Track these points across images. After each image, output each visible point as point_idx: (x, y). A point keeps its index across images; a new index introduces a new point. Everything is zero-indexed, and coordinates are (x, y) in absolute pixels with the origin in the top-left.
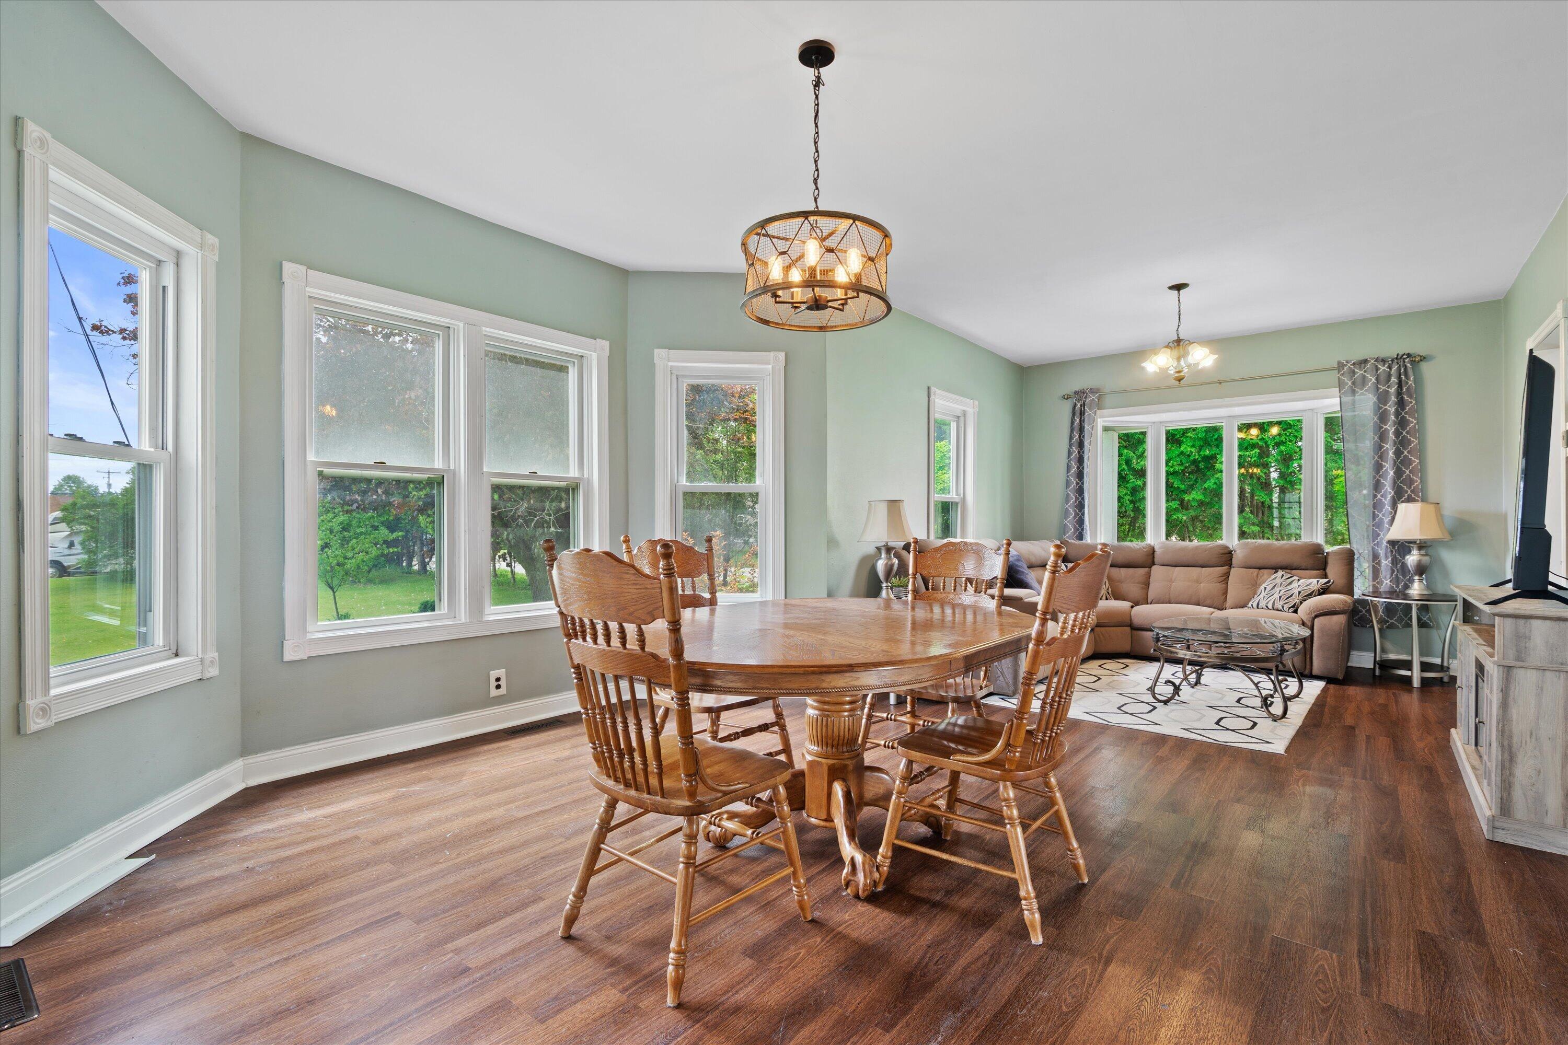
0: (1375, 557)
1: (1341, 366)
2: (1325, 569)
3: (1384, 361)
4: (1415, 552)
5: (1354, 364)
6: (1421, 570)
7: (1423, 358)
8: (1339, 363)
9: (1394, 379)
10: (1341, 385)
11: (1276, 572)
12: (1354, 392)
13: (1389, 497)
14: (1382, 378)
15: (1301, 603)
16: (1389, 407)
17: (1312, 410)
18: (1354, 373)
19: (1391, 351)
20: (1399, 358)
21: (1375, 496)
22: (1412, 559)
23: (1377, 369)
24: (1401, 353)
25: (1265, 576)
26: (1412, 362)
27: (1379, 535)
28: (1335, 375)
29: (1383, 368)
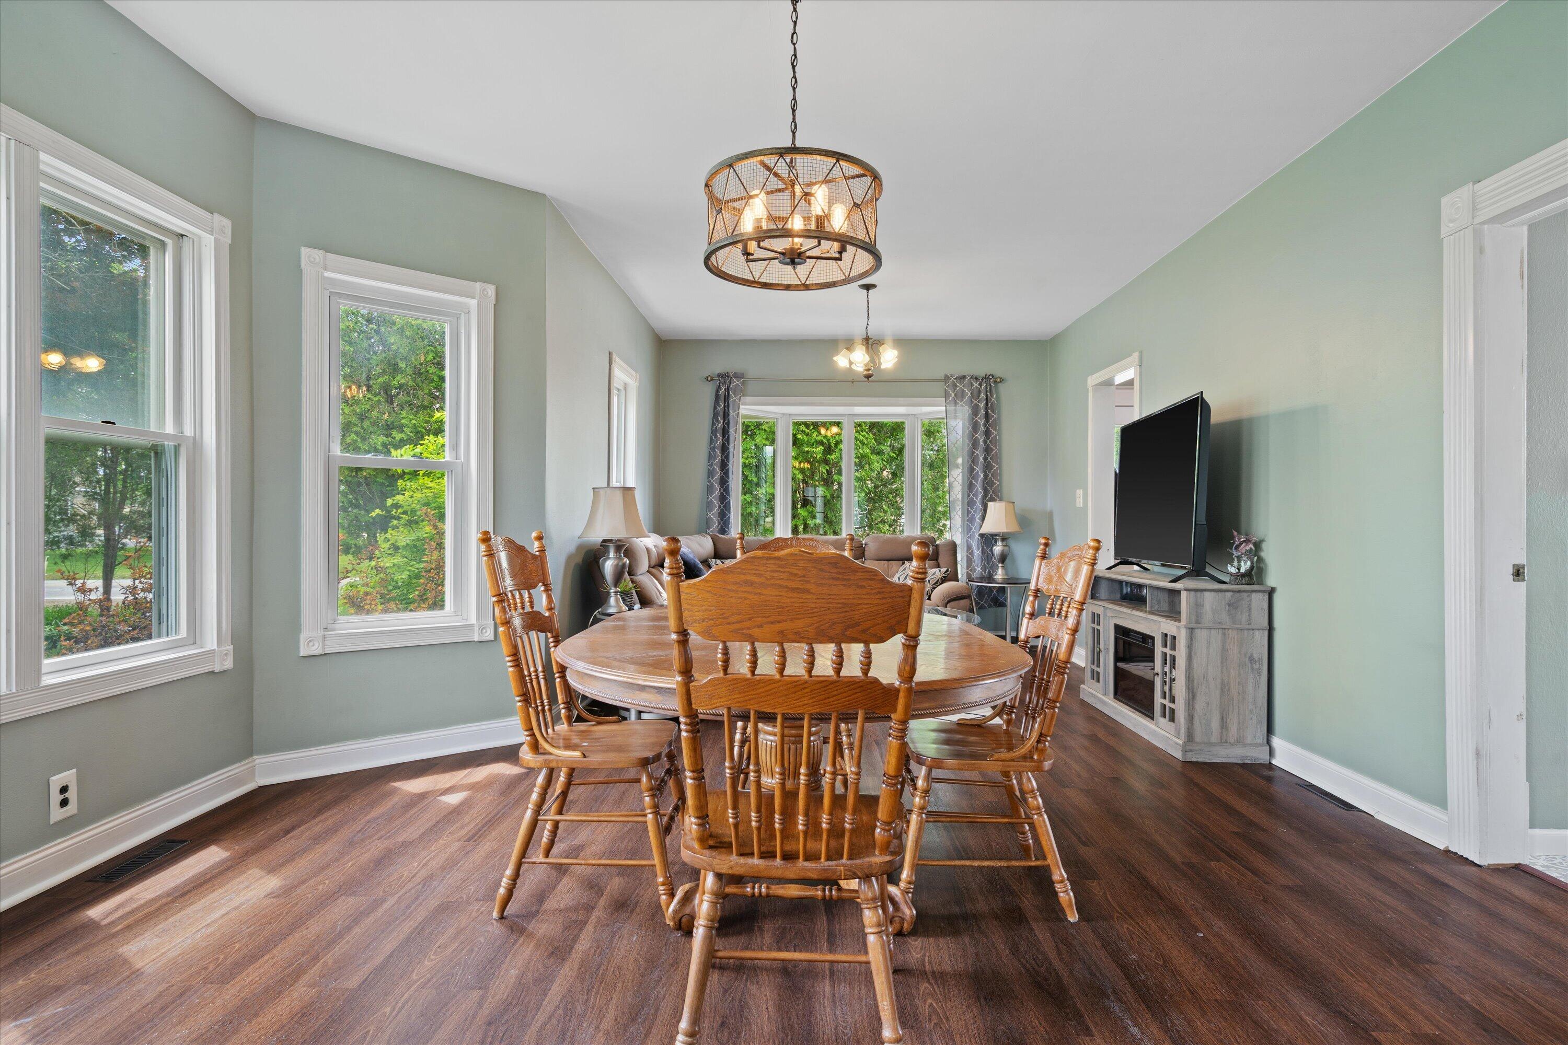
0: (969, 547)
1: (947, 378)
2: (937, 560)
3: (976, 378)
4: (999, 543)
5: (956, 379)
6: (1003, 558)
7: (1002, 380)
8: (946, 375)
9: (983, 395)
10: (946, 396)
11: (903, 563)
12: (956, 403)
13: (980, 497)
14: (975, 393)
15: (932, 591)
16: (979, 418)
17: (915, 415)
18: (956, 386)
19: (981, 372)
20: (986, 378)
21: (969, 495)
22: (998, 549)
23: (972, 385)
24: (988, 374)
25: (895, 568)
26: (995, 382)
27: (971, 529)
28: (940, 387)
29: (976, 385)
